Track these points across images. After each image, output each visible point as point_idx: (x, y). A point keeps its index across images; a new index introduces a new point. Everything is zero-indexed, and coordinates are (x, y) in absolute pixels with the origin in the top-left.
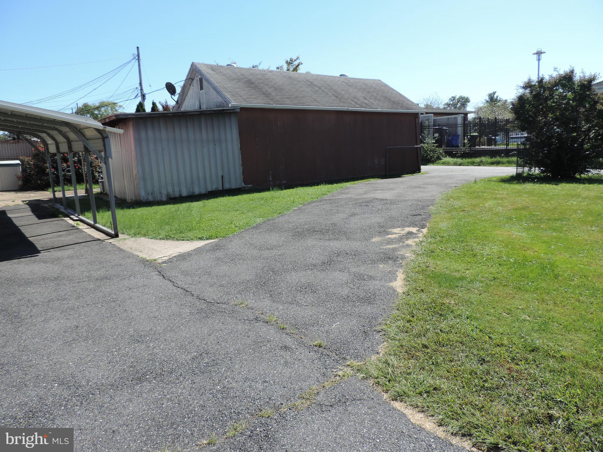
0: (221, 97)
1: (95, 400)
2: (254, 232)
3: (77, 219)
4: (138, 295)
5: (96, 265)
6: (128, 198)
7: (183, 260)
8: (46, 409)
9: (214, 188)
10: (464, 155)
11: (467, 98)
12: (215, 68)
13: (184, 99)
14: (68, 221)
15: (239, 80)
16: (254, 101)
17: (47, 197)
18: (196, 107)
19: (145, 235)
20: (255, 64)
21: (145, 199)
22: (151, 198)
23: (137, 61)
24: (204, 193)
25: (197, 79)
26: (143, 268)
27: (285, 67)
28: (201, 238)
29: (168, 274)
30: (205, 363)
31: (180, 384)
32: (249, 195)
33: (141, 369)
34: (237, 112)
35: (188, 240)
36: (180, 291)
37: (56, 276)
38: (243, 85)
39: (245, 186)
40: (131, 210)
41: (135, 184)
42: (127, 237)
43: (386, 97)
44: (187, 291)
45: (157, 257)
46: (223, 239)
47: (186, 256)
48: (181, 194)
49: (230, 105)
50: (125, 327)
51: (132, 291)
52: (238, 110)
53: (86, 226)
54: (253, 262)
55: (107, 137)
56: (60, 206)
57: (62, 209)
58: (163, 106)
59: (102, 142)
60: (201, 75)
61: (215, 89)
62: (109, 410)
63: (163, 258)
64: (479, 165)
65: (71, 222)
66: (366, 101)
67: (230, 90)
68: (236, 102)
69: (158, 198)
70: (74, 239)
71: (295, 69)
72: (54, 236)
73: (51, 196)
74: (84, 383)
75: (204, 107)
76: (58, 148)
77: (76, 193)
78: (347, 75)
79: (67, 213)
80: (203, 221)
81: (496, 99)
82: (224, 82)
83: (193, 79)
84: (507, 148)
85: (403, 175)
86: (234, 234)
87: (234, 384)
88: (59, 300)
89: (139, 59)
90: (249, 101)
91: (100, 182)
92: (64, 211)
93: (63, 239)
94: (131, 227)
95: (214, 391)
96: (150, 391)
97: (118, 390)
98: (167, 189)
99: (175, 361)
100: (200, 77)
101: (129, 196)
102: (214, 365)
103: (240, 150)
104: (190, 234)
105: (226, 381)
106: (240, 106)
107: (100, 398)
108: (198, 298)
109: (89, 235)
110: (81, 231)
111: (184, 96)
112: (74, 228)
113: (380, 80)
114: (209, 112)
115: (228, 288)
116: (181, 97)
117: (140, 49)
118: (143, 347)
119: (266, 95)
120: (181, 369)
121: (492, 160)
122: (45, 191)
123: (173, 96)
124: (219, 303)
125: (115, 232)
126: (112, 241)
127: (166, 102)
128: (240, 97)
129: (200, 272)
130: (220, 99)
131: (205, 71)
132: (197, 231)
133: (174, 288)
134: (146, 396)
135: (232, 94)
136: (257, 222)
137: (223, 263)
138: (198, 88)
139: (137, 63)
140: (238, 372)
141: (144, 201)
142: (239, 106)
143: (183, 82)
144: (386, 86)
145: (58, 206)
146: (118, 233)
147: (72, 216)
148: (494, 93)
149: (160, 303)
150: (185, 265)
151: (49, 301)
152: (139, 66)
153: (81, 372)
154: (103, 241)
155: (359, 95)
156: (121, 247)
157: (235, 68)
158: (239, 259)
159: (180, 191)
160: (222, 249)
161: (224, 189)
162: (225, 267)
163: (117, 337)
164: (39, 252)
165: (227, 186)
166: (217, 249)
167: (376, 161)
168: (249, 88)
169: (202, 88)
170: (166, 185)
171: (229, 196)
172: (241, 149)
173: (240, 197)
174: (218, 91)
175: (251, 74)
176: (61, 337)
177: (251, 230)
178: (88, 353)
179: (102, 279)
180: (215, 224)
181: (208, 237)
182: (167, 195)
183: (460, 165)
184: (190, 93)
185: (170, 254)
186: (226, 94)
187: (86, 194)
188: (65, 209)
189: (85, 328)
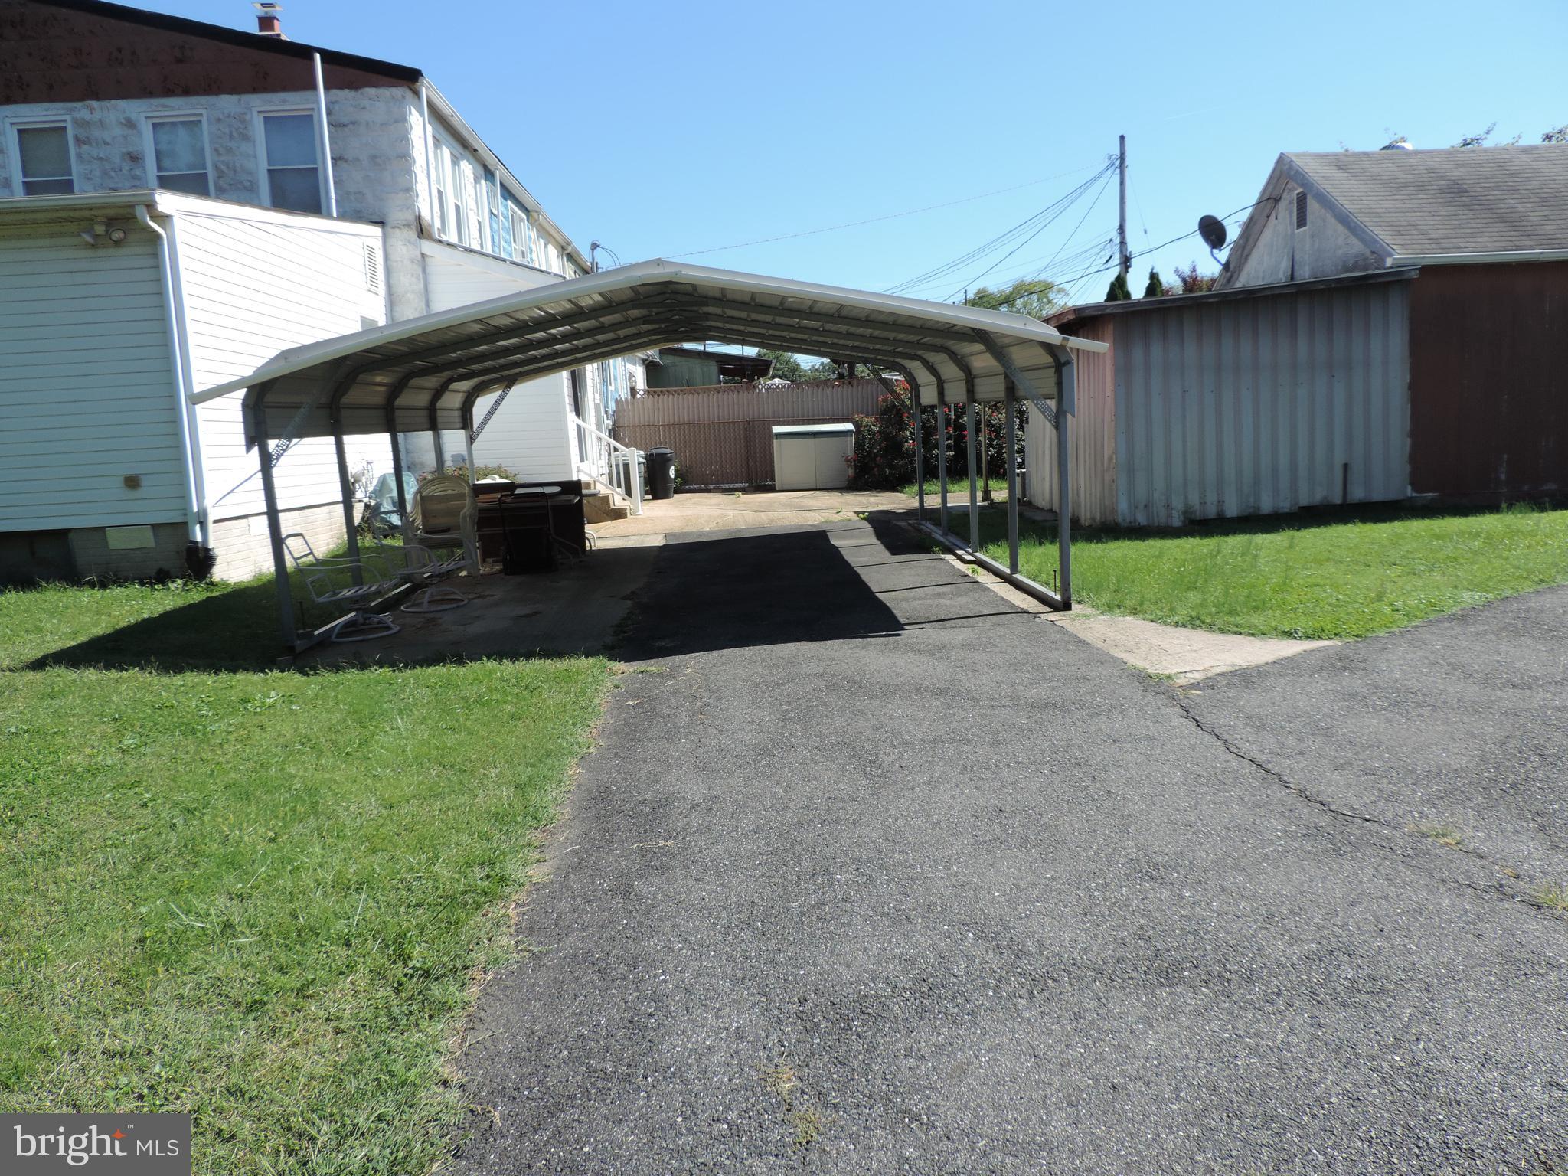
0: (1362, 240)
1: (1062, 997)
2: (1457, 630)
3: (971, 558)
4: (1136, 760)
5: (1028, 672)
6: (1082, 517)
7: (1247, 687)
8: (954, 983)
9: (1318, 496)
12: (1343, 162)
13: (1248, 256)
14: (951, 562)
15: (1421, 187)
16: (1468, 245)
17: (901, 506)
18: (1281, 276)
19: (1134, 612)
20: (1469, 136)
21: (1128, 520)
22: (1142, 519)
23: (1118, 171)
24: (1287, 510)
25: (1290, 197)
26: (1140, 693)
28: (1291, 634)
29: (1210, 718)
30: (1347, 978)
31: (1279, 1017)
32: (1426, 522)
33: (1168, 951)
34: (1409, 281)
35: (1253, 635)
36: (1249, 768)
37: (942, 685)
38: (1431, 200)
39: (1414, 495)
40: (1093, 546)
41: (1107, 478)
42: (1090, 611)
44: (1268, 771)
45: (1174, 672)
46: (1358, 642)
47: (1252, 676)
48: (1222, 511)
49: (1389, 262)
50: (1113, 835)
51: (1121, 749)
52: (1413, 274)
53: (992, 578)
54: (1465, 718)
55: (1068, 363)
56: (932, 527)
57: (938, 534)
58: (1184, 280)
59: (1053, 374)
60: (1302, 185)
61: (1344, 219)
62: (1100, 1030)
63: (1189, 675)
65: (958, 564)
67: (1388, 219)
68: (1410, 252)
69: (1161, 517)
70: (971, 606)
72: (927, 595)
73: (914, 503)
74: (1031, 947)
75: (1304, 274)
76: (941, 393)
77: (944, 500)
79: (947, 543)
80: (1292, 587)
82: (1374, 198)
83: (1277, 200)
86: (1392, 630)
87: (1446, 1064)
88: (955, 741)
89: (1122, 167)
90: (1451, 246)
91: (1018, 474)
92: (942, 539)
93: (948, 602)
94: (1098, 588)
95: (1384, 1064)
96: (1197, 1012)
97: (1114, 987)
98: (1186, 497)
99: (1256, 952)
100: (1300, 190)
101: (1085, 511)
102: (1374, 991)
103: (1410, 388)
104: (1257, 620)
105: (1420, 1046)
106: (1419, 261)
107: (1073, 995)
108: (1302, 793)
109: (1003, 599)
110: (983, 588)
111: (1248, 248)
112: (966, 579)
114: (1322, 287)
115: (1390, 783)
116: (1240, 251)
117: (1127, 140)
118: (1166, 894)
120: (1276, 978)
122: (897, 491)
123: (1215, 251)
124: (1368, 820)
125: (1062, 598)
126: (1055, 617)
127: (1194, 270)
128: (1423, 237)
129: (1297, 724)
130: (1356, 247)
131: (1316, 172)
132: (1278, 613)
133: (1230, 757)
134: (1187, 1024)
135: (1395, 228)
136: (1462, 602)
137: (1366, 710)
138: (1291, 223)
139: (1117, 178)
140: (1456, 1032)
141: (1126, 525)
142: (1415, 261)
143: (1250, 210)
145: (928, 526)
146: (1069, 598)
147: (960, 552)
149: (1197, 789)
150: (1253, 700)
151: (934, 740)
152: (1122, 183)
153: (1021, 919)
154: (1036, 615)
156: (1079, 635)
157: (1408, 153)
158: (1419, 705)
159: (1221, 503)
160: (1358, 669)
161: (1349, 501)
162: (1375, 722)
163: (1097, 854)
164: (901, 627)
165: (1358, 494)
166: (1344, 668)
168: (1450, 209)
169: (1302, 222)
170: (1185, 486)
171: (1364, 521)
172: (1413, 386)
173: (1397, 527)
174: (1352, 225)
175: (1458, 166)
176: (967, 825)
177: (1447, 624)
178: (1034, 879)
179: (1044, 707)
180: (1327, 598)
181: (1310, 632)
182: (1185, 513)
184: (1267, 236)
185: (1207, 665)
186: (1377, 230)
187: (986, 503)
188: (945, 535)
189: (1019, 817)
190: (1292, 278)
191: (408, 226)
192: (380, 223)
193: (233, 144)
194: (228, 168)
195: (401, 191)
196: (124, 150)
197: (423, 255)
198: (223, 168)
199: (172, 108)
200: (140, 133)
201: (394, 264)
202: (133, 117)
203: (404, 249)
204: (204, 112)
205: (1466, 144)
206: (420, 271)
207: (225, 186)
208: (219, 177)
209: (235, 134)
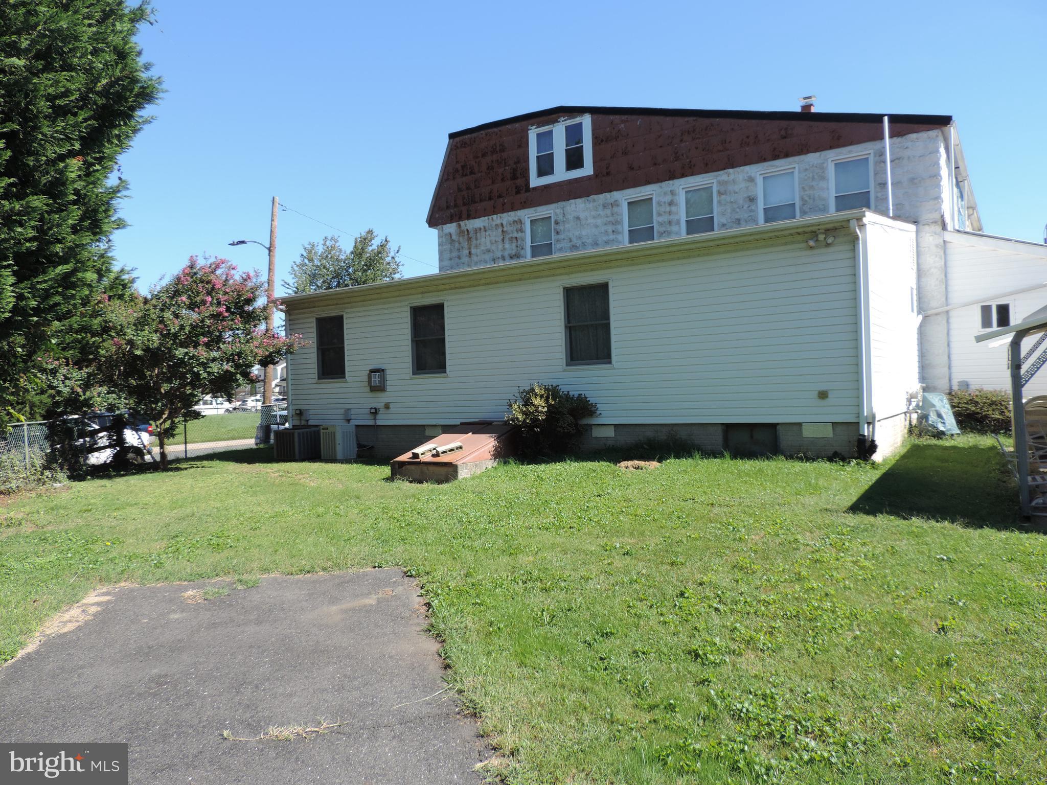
191: (935, 222)
192: (915, 222)
193: (814, 183)
194: (810, 198)
195: (932, 199)
196: (746, 195)
197: (944, 241)
198: (806, 198)
199: (777, 167)
200: (756, 184)
201: (923, 250)
202: (753, 175)
203: (931, 238)
204: (796, 166)
206: (942, 253)
207: (807, 210)
208: (804, 205)
209: (816, 177)
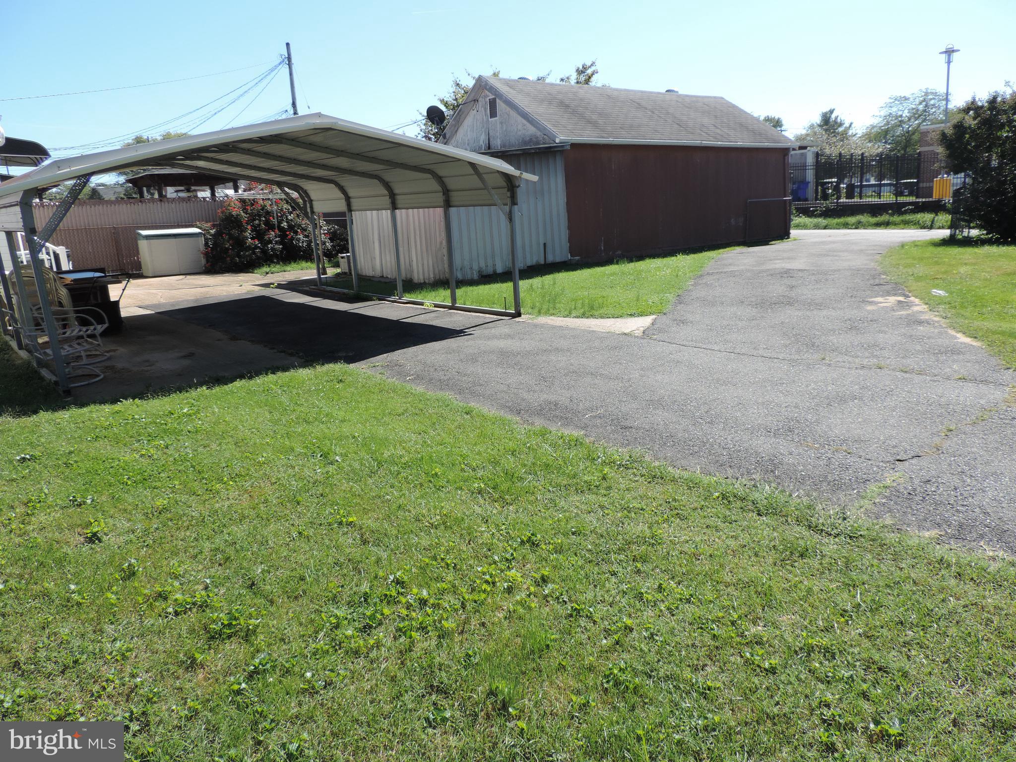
0: (536, 128)
3: (405, 301)
9: (535, 261)
10: (828, 213)
11: (779, 119)
13: (456, 132)
14: (392, 304)
18: (481, 144)
20: (541, 75)
22: (460, 276)
23: (287, 66)
24: (523, 269)
25: (485, 100)
27: (574, 77)
34: (566, 150)
39: (572, 258)
41: (440, 254)
43: (741, 125)
46: (664, 314)
48: (495, 270)
49: (557, 141)
52: (568, 148)
56: (337, 289)
60: (493, 94)
61: (525, 116)
64: (856, 228)
65: (402, 305)
66: (718, 131)
67: (549, 118)
69: (468, 275)
71: (587, 81)
75: (498, 145)
78: (676, 90)
81: (835, 122)
83: (475, 102)
84: (896, 200)
85: (771, 241)
89: (290, 64)
91: (343, 258)
93: (454, 319)
98: (479, 263)
100: (492, 97)
112: (429, 310)
113: (722, 98)
116: (452, 128)
119: (595, 124)
121: (877, 219)
128: (565, 128)
130: (533, 131)
131: (503, 89)
135: (554, 123)
138: (486, 115)
139: (287, 70)
144: (734, 107)
145: (332, 289)
147: (391, 299)
148: (831, 112)
152: (291, 74)
155: (706, 121)
159: (494, 265)
161: (547, 263)
164: (461, 331)
165: (550, 259)
167: (733, 221)
169: (493, 114)
170: (478, 257)
172: (568, 204)
174: (530, 119)
182: (479, 271)
183: (825, 228)
184: (470, 121)
190: (489, 148)
205: (539, 80)
